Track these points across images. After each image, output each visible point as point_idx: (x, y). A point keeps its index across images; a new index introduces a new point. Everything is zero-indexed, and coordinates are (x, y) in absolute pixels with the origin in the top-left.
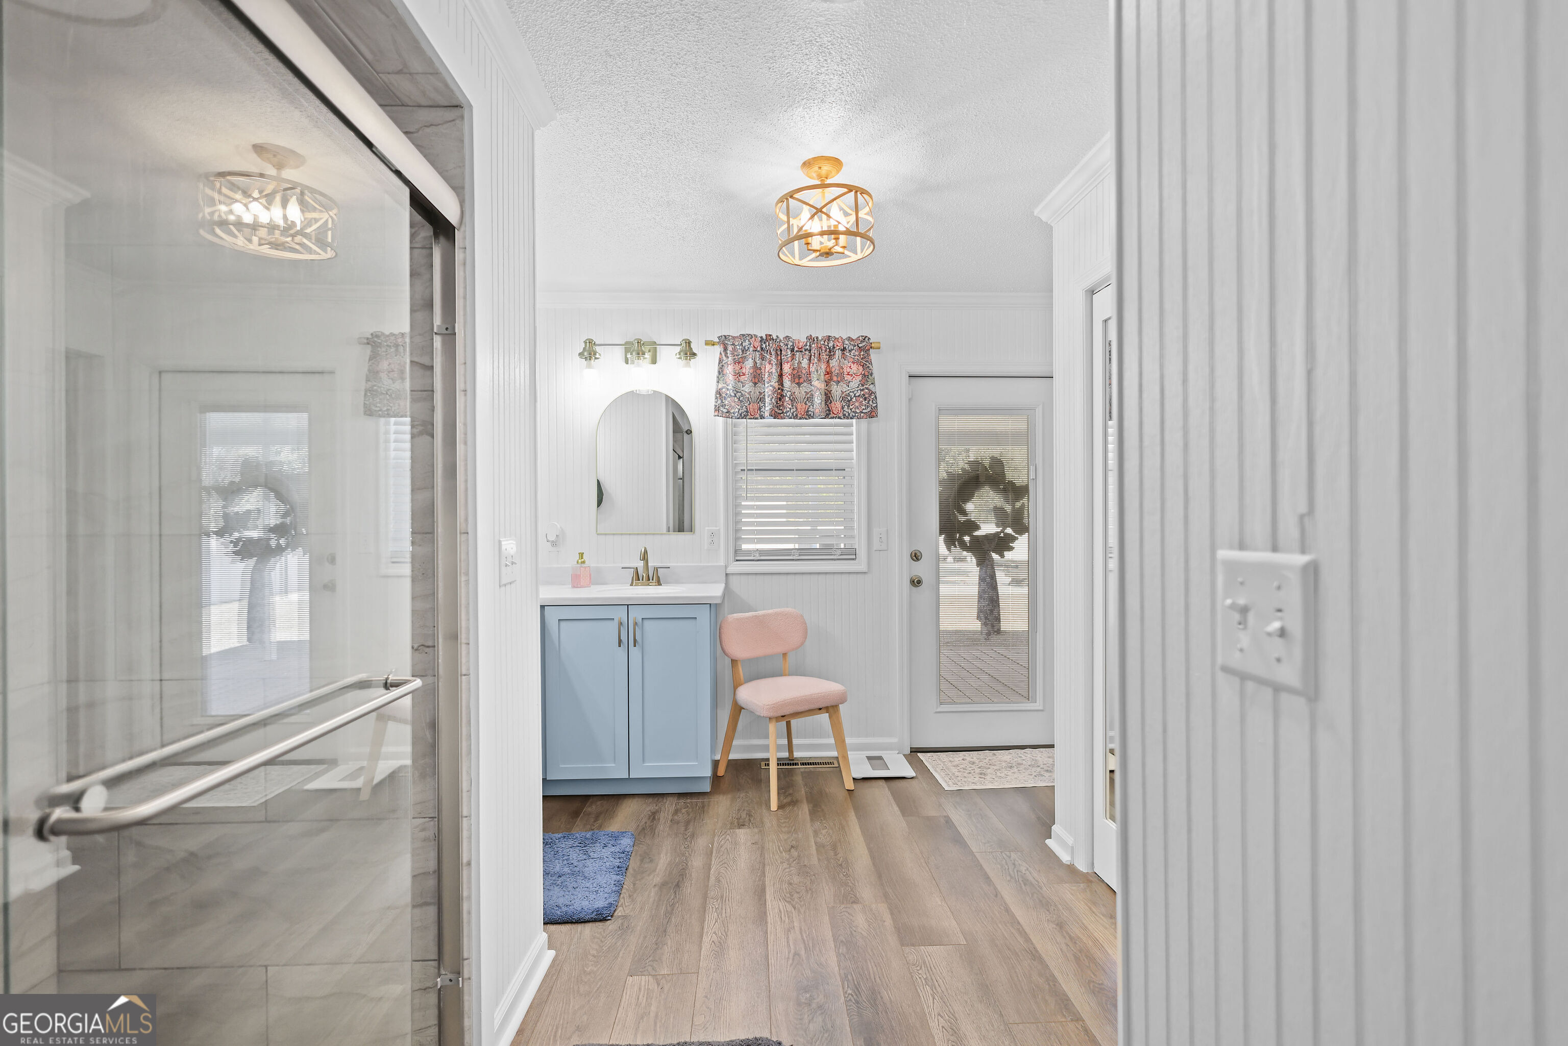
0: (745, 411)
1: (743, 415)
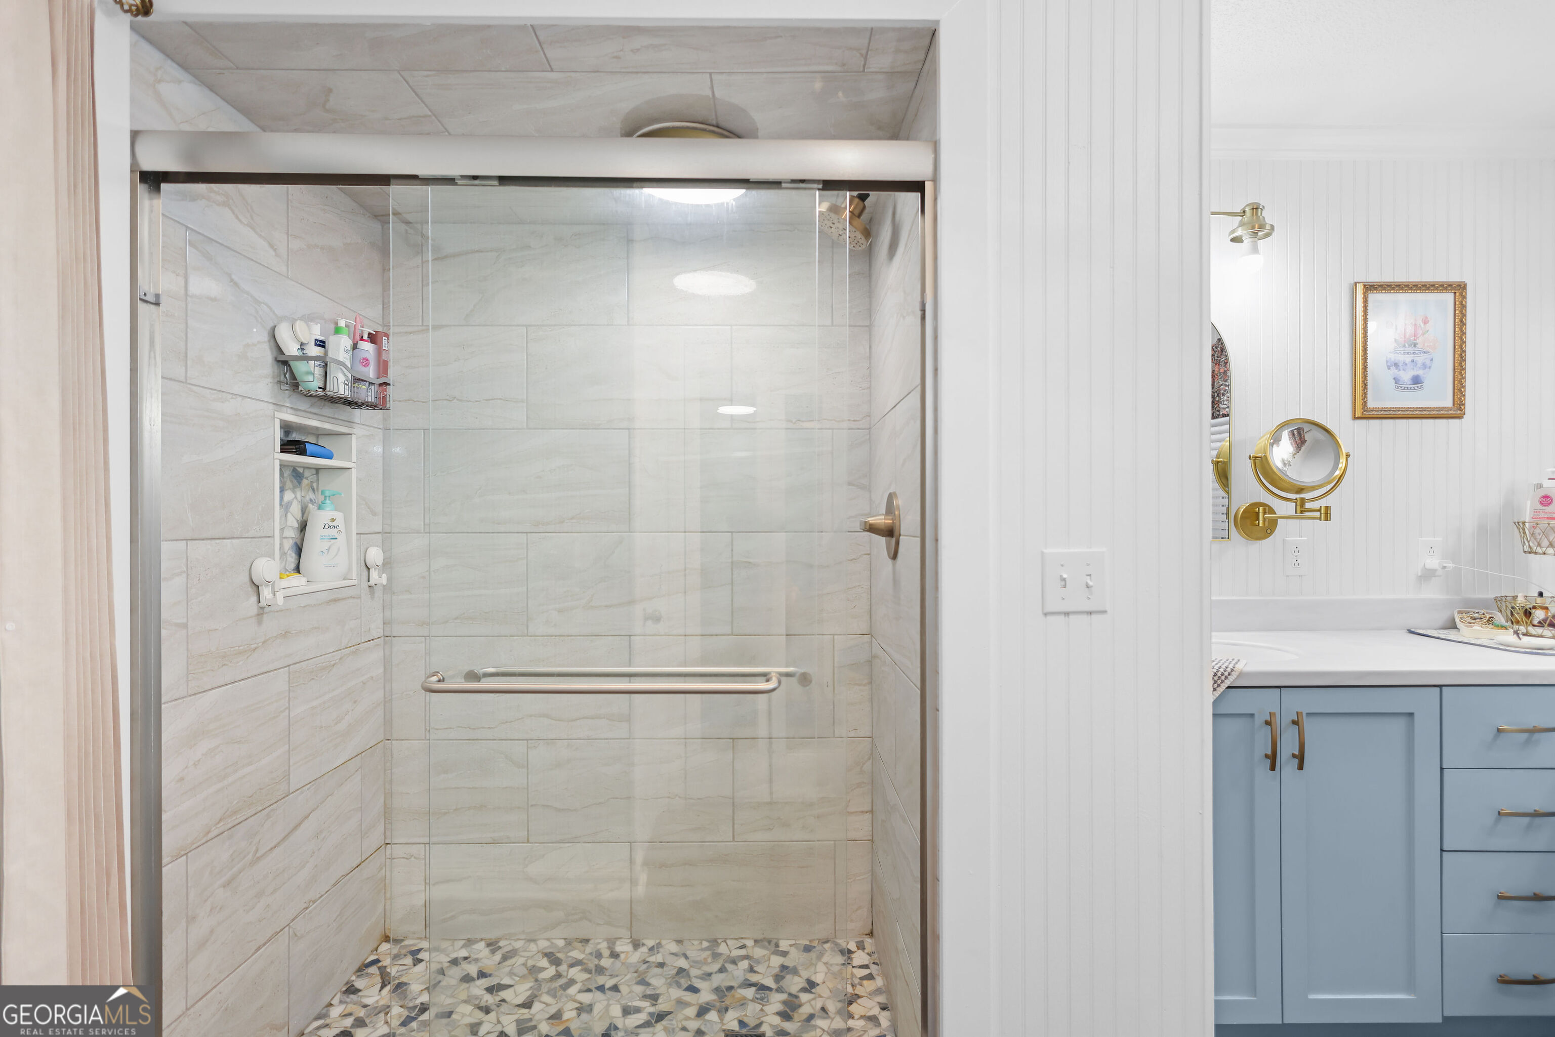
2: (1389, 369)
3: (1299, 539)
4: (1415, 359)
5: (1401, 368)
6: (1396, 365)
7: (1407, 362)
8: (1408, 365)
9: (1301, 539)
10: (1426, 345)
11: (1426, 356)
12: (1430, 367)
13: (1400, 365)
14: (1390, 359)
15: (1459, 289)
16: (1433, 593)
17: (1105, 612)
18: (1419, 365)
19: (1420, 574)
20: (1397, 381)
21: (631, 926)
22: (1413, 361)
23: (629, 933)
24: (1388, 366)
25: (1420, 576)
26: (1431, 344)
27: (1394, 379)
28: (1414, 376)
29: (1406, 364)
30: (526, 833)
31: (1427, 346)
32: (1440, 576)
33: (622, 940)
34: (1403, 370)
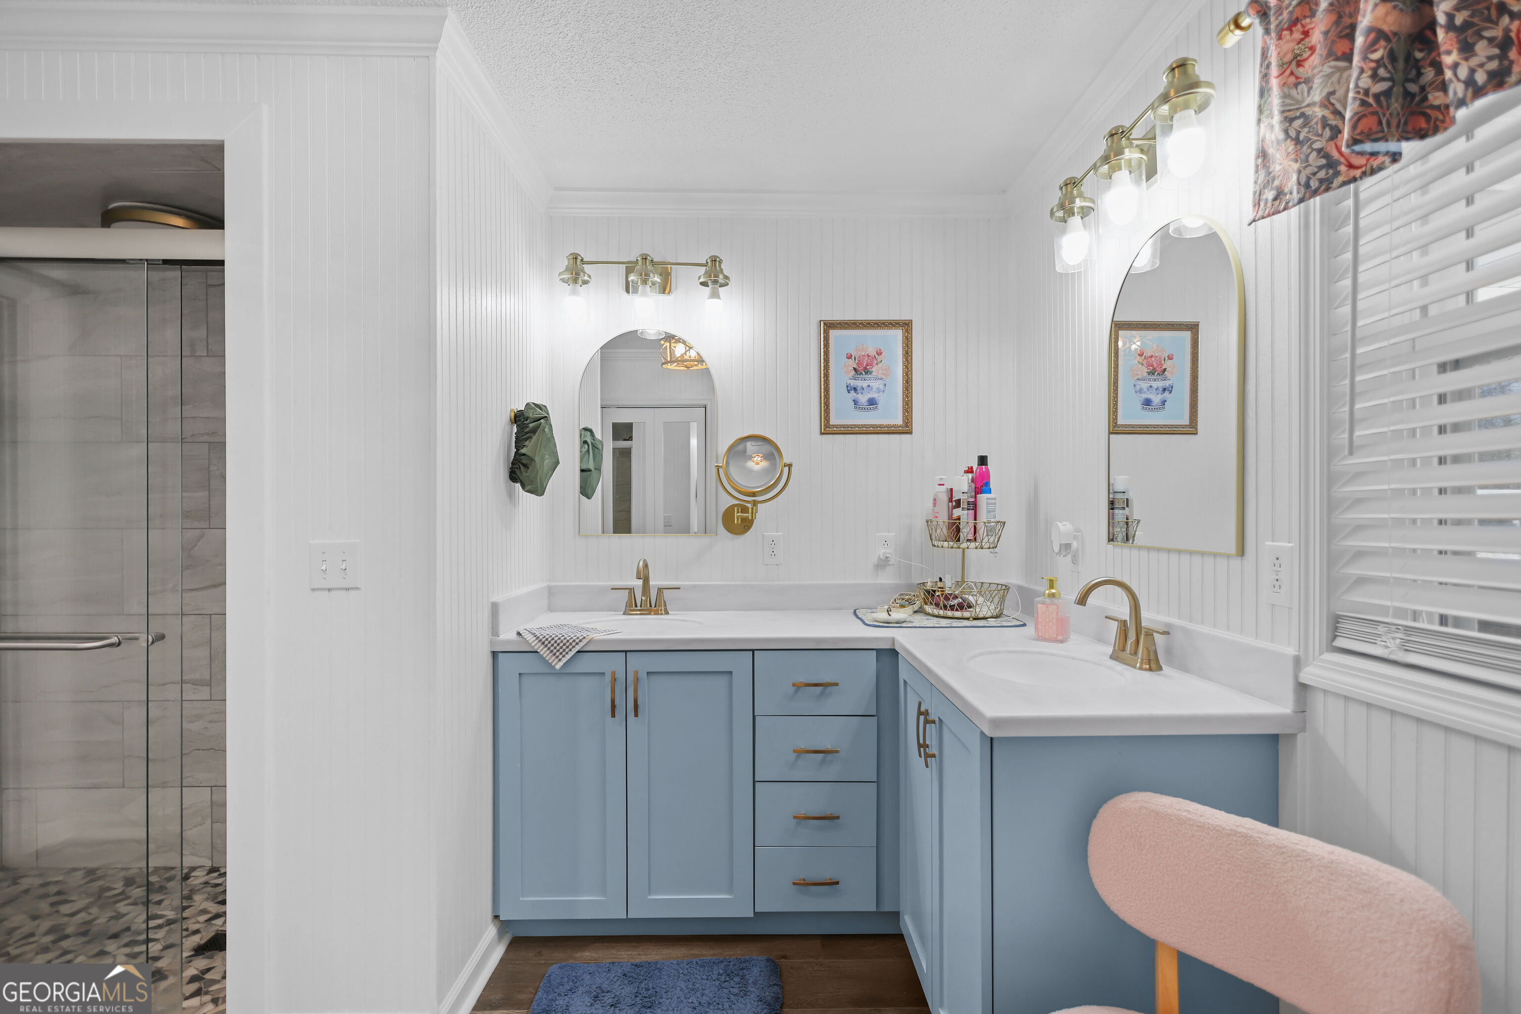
0: (1320, 168)
1: (1314, 184)
2: (849, 392)
3: (776, 533)
4: (871, 384)
5: (859, 391)
6: (855, 389)
7: (864, 387)
8: (865, 389)
9: (778, 533)
10: (880, 372)
11: (879, 382)
12: (884, 391)
13: (858, 390)
14: (850, 384)
15: (906, 326)
16: (887, 579)
17: (357, 588)
18: (874, 390)
19: (876, 564)
20: (855, 402)
21: (212, 857)
22: (869, 386)
23: (211, 862)
24: (848, 390)
25: (877, 565)
26: (885, 372)
27: (854, 401)
28: (870, 398)
29: (863, 389)
30: (122, 779)
31: (881, 374)
32: (893, 565)
33: (204, 868)
34: (861, 393)
